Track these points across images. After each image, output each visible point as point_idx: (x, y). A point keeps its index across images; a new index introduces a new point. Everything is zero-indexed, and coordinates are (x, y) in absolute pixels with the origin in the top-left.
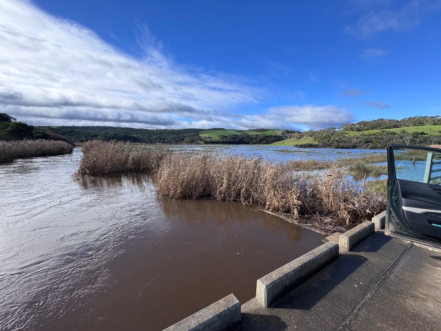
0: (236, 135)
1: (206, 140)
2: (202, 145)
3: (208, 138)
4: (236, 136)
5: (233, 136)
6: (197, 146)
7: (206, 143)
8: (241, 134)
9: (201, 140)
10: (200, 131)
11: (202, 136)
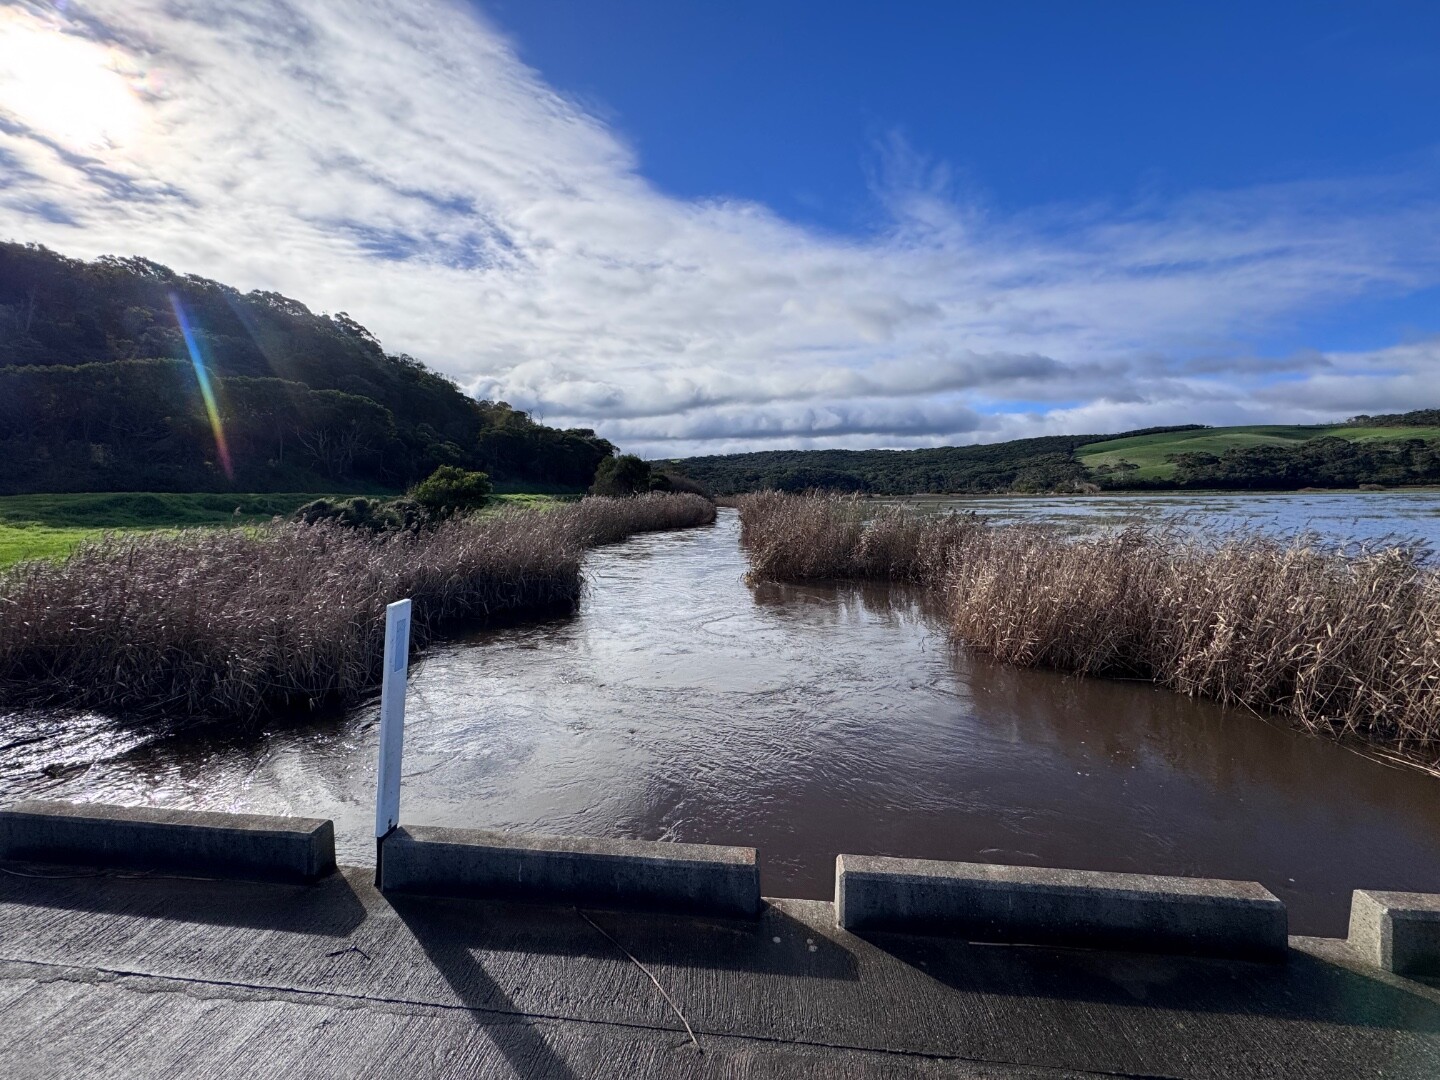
0: (1267, 449)
1: (1109, 475)
2: (1089, 495)
3: (1117, 467)
4: (1272, 454)
5: (1251, 455)
6: (1067, 499)
7: (1109, 487)
8: (1301, 442)
9: (1088, 477)
10: (1080, 445)
11: (1091, 461)
